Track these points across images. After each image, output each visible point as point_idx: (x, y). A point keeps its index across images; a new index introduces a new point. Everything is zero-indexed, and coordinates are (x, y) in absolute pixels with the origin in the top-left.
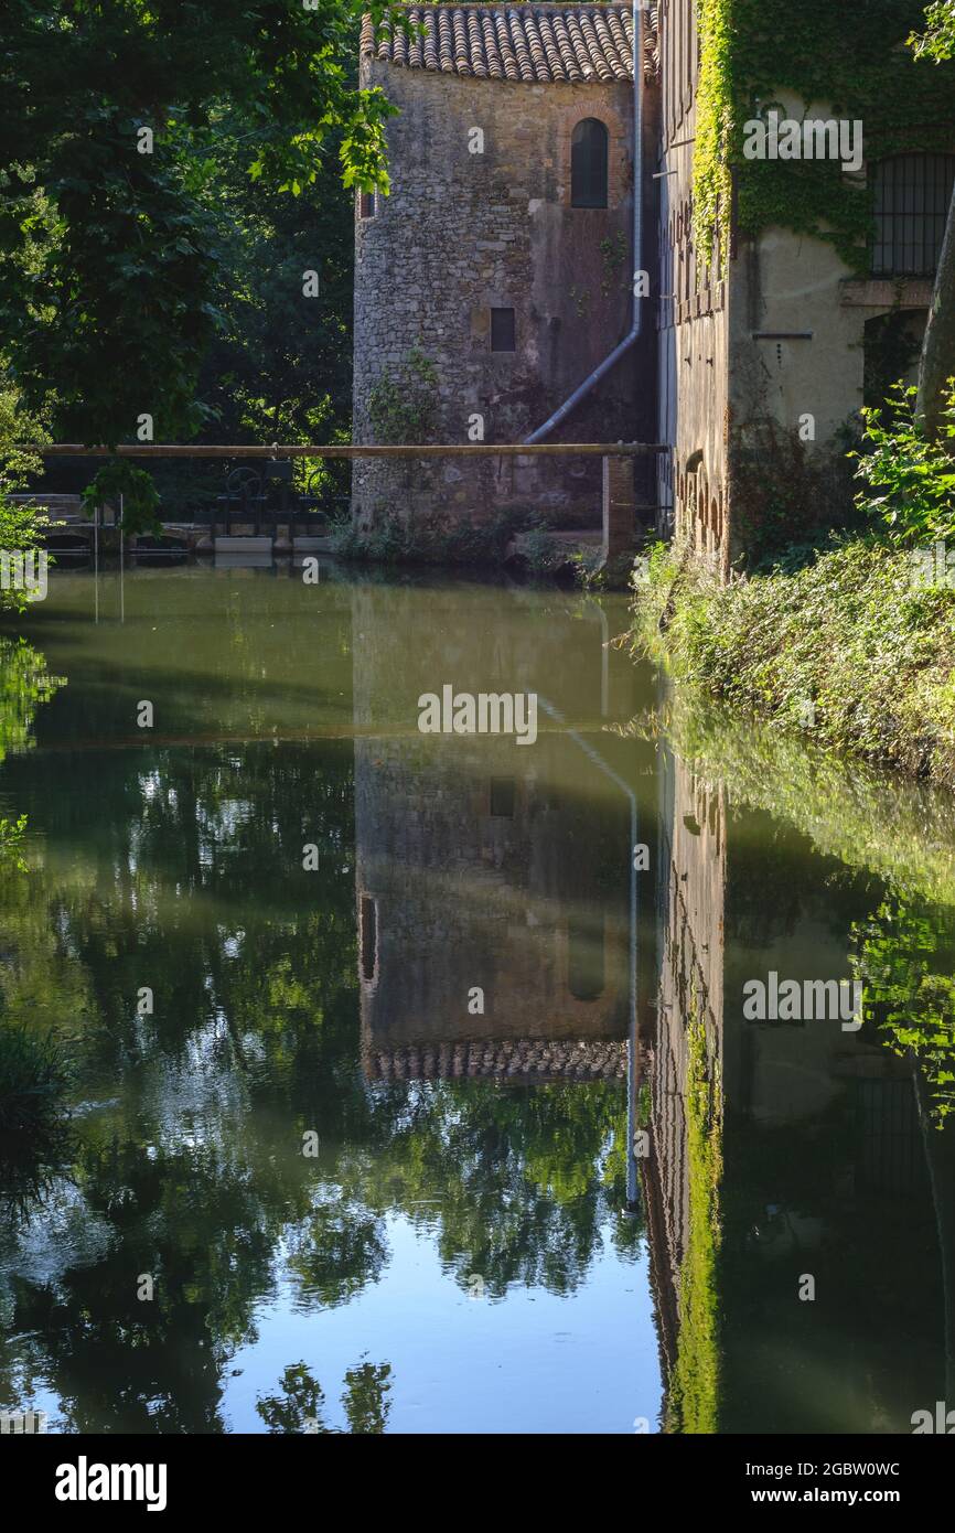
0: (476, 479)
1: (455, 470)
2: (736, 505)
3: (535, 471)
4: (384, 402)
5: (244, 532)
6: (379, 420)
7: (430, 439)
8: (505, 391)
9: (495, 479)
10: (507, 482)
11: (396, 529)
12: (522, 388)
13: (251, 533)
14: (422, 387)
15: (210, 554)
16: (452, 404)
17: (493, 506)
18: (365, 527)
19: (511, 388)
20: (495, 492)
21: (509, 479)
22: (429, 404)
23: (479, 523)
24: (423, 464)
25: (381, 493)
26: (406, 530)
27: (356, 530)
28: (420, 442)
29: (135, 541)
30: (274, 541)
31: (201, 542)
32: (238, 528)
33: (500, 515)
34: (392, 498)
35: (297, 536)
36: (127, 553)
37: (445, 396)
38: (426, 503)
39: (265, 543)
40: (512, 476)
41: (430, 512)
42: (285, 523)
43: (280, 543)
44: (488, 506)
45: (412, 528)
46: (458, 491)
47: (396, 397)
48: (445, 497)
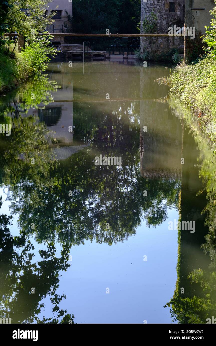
0: (165, 42)
1: (161, 40)
2: (186, 48)
3: (179, 40)
4: (145, 24)
5: (117, 54)
6: (145, 28)
7: (155, 32)
8: (172, 22)
9: (170, 42)
10: (172, 43)
11: (148, 53)
12: (176, 21)
13: (119, 53)
14: (154, 21)
15: (109, 58)
16: (160, 24)
17: (169, 48)
18: (142, 53)
19: (173, 21)
20: (170, 45)
21: (173, 42)
22: (155, 25)
23: (166, 52)
24: (154, 38)
25: (145, 45)
26: (150, 53)
27: (140, 53)
28: (153, 33)
29: (92, 55)
30: (124, 55)
31: (107, 56)
32: (116, 53)
33: (171, 50)
34: (147, 46)
35: (129, 54)
36: (90, 58)
37: (159, 23)
38: (154, 47)
39: (121, 56)
40: (174, 41)
41: (155, 49)
42: (126, 51)
43: (125, 56)
44: (168, 48)
45: (151, 53)
46: (161, 44)
47: (148, 23)
48: (158, 46)
